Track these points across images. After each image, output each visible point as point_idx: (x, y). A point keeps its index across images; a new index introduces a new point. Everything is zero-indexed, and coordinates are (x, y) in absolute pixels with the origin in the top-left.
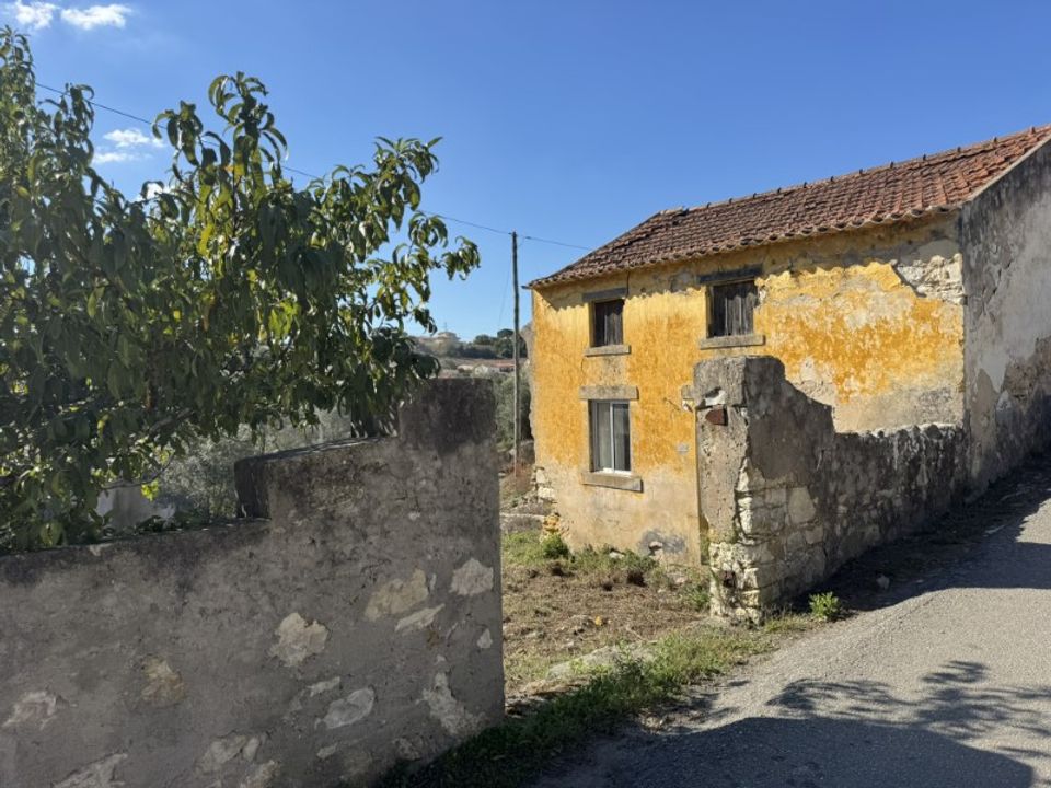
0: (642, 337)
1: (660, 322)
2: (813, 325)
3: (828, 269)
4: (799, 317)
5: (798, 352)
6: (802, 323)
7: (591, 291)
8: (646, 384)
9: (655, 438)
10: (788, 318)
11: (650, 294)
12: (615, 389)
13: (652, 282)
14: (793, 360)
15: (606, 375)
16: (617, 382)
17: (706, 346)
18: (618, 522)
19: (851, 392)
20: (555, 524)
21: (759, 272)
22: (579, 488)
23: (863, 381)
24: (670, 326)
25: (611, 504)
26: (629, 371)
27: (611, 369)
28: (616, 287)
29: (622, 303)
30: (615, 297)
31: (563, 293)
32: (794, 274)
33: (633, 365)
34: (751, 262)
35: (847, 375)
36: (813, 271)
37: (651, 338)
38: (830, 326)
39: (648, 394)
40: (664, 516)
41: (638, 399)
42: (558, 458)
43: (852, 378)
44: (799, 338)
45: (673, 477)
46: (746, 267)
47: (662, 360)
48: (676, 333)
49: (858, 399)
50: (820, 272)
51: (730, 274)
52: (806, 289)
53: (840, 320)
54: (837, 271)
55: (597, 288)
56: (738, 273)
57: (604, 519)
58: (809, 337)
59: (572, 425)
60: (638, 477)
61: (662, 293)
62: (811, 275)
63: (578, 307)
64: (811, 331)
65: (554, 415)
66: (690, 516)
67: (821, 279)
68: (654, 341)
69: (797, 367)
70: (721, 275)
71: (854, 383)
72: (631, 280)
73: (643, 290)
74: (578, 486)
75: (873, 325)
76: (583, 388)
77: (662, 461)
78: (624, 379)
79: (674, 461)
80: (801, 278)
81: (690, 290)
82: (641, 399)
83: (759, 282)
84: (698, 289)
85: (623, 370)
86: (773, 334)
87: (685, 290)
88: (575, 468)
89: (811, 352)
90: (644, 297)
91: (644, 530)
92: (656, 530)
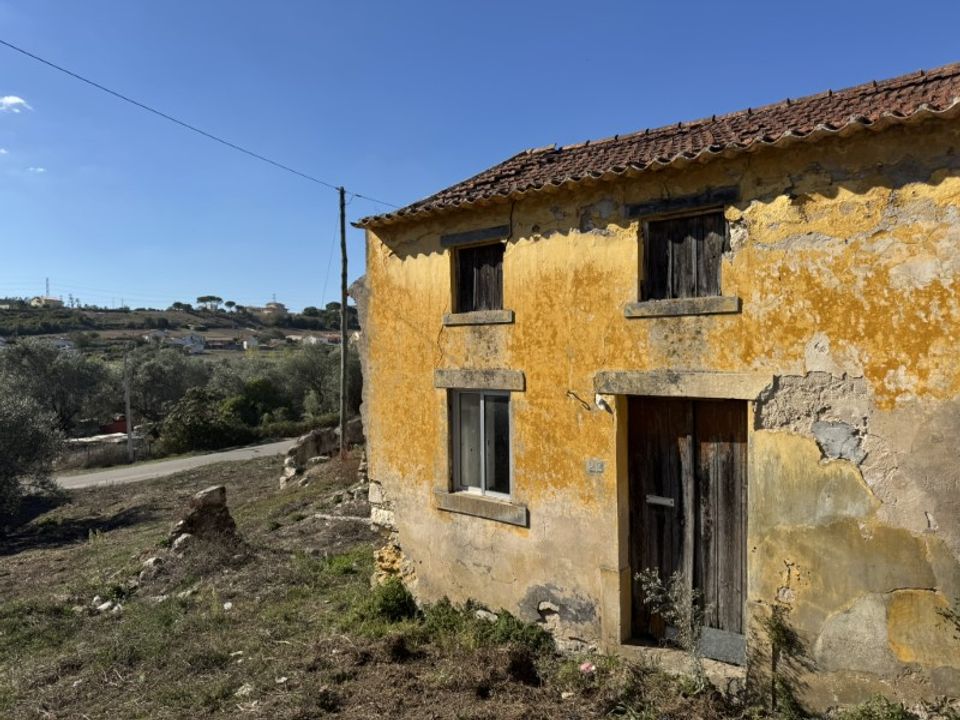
0: (532, 299)
1: (561, 276)
2: (829, 281)
3: (861, 190)
4: (804, 269)
5: (800, 325)
6: (809, 279)
7: (454, 231)
8: (537, 369)
9: (552, 449)
10: (784, 270)
11: (547, 235)
12: (489, 374)
13: (551, 216)
14: (791, 338)
15: (475, 353)
16: (493, 364)
17: (637, 313)
18: (489, 569)
19: (899, 392)
20: (394, 562)
21: (733, 198)
22: (433, 515)
23: (923, 374)
24: (577, 282)
25: (480, 540)
26: (512, 348)
27: (484, 344)
28: (495, 225)
29: (502, 248)
30: (489, 240)
31: (411, 235)
32: (798, 199)
33: (518, 340)
34: (719, 183)
35: (892, 364)
36: (832, 195)
37: (544, 299)
38: (861, 284)
39: (540, 384)
40: (562, 566)
41: (525, 390)
42: (401, 469)
43: (902, 370)
44: (801, 303)
45: (578, 508)
46: (709, 190)
47: (564, 333)
48: (588, 294)
49: (913, 404)
50: (845, 195)
51: (681, 201)
52: (819, 223)
53: (882, 275)
54: (877, 194)
55: (463, 227)
56: (696, 200)
57: (469, 563)
58: (823, 301)
59: (423, 424)
60: (521, 505)
61: (566, 233)
62: (826, 202)
63: (434, 255)
64: (824, 292)
65: (397, 407)
66: (605, 570)
67: (845, 208)
68: (552, 306)
69: (797, 348)
70: (666, 203)
71: (905, 378)
72: (516, 215)
73: (536, 229)
74: (431, 510)
75: (946, 283)
76: (441, 372)
77: (560, 484)
78: (504, 360)
79: (581, 484)
80: (809, 206)
81: (612, 227)
82: (529, 390)
83: (732, 213)
84: (626, 226)
85: (501, 347)
86: (756, 296)
87: (604, 228)
88: (426, 485)
89: (823, 326)
90: (537, 239)
91: (531, 584)
92: (549, 586)
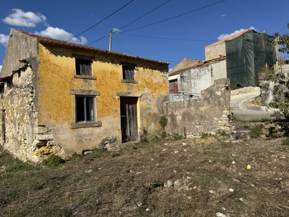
0: (101, 75)
1: (108, 71)
2: (147, 80)
3: (150, 69)
4: (145, 78)
5: (144, 86)
6: (145, 80)
7: (77, 53)
8: (103, 90)
9: (107, 108)
10: (142, 78)
11: (104, 62)
12: (89, 91)
13: (105, 58)
14: (144, 88)
15: (85, 86)
16: (90, 89)
17: (123, 81)
18: (90, 140)
19: (154, 96)
20: (49, 151)
21: (136, 65)
23: (156, 93)
24: (111, 73)
25: (87, 133)
26: (96, 85)
27: (88, 84)
28: (89, 55)
29: (92, 62)
30: (89, 59)
32: (144, 68)
33: (98, 84)
34: (134, 63)
35: (153, 92)
36: (147, 69)
37: (104, 76)
38: (150, 81)
39: (104, 94)
40: (109, 132)
41: (100, 95)
42: (56, 119)
43: (154, 93)
44: (144, 83)
45: (113, 119)
46: (133, 63)
47: (109, 83)
48: (113, 76)
49: (155, 97)
50: (148, 69)
51: (129, 64)
52: (146, 72)
53: (152, 80)
54: (151, 70)
55: (80, 53)
56: (131, 64)
57: (84, 140)
58: (147, 83)
59: (65, 105)
60: (99, 121)
61: (109, 63)
62: (146, 69)
63: (69, 58)
64: (147, 82)
65: (53, 100)
66: (119, 130)
67: (148, 71)
68: (106, 77)
69: (144, 89)
70: (127, 63)
71: (154, 94)
72: (96, 55)
73: (102, 60)
74: (69, 130)
75: (157, 82)
76: (73, 90)
77: (109, 115)
78: (94, 88)
79: (113, 114)
80: (145, 69)
81: (118, 64)
82: (101, 95)
83: (136, 68)
84: (120, 65)
85: (93, 85)
86: (139, 81)
87: (116, 64)
88: (66, 123)
89: (147, 86)
90: (102, 62)
91: (102, 139)
92: (107, 138)
